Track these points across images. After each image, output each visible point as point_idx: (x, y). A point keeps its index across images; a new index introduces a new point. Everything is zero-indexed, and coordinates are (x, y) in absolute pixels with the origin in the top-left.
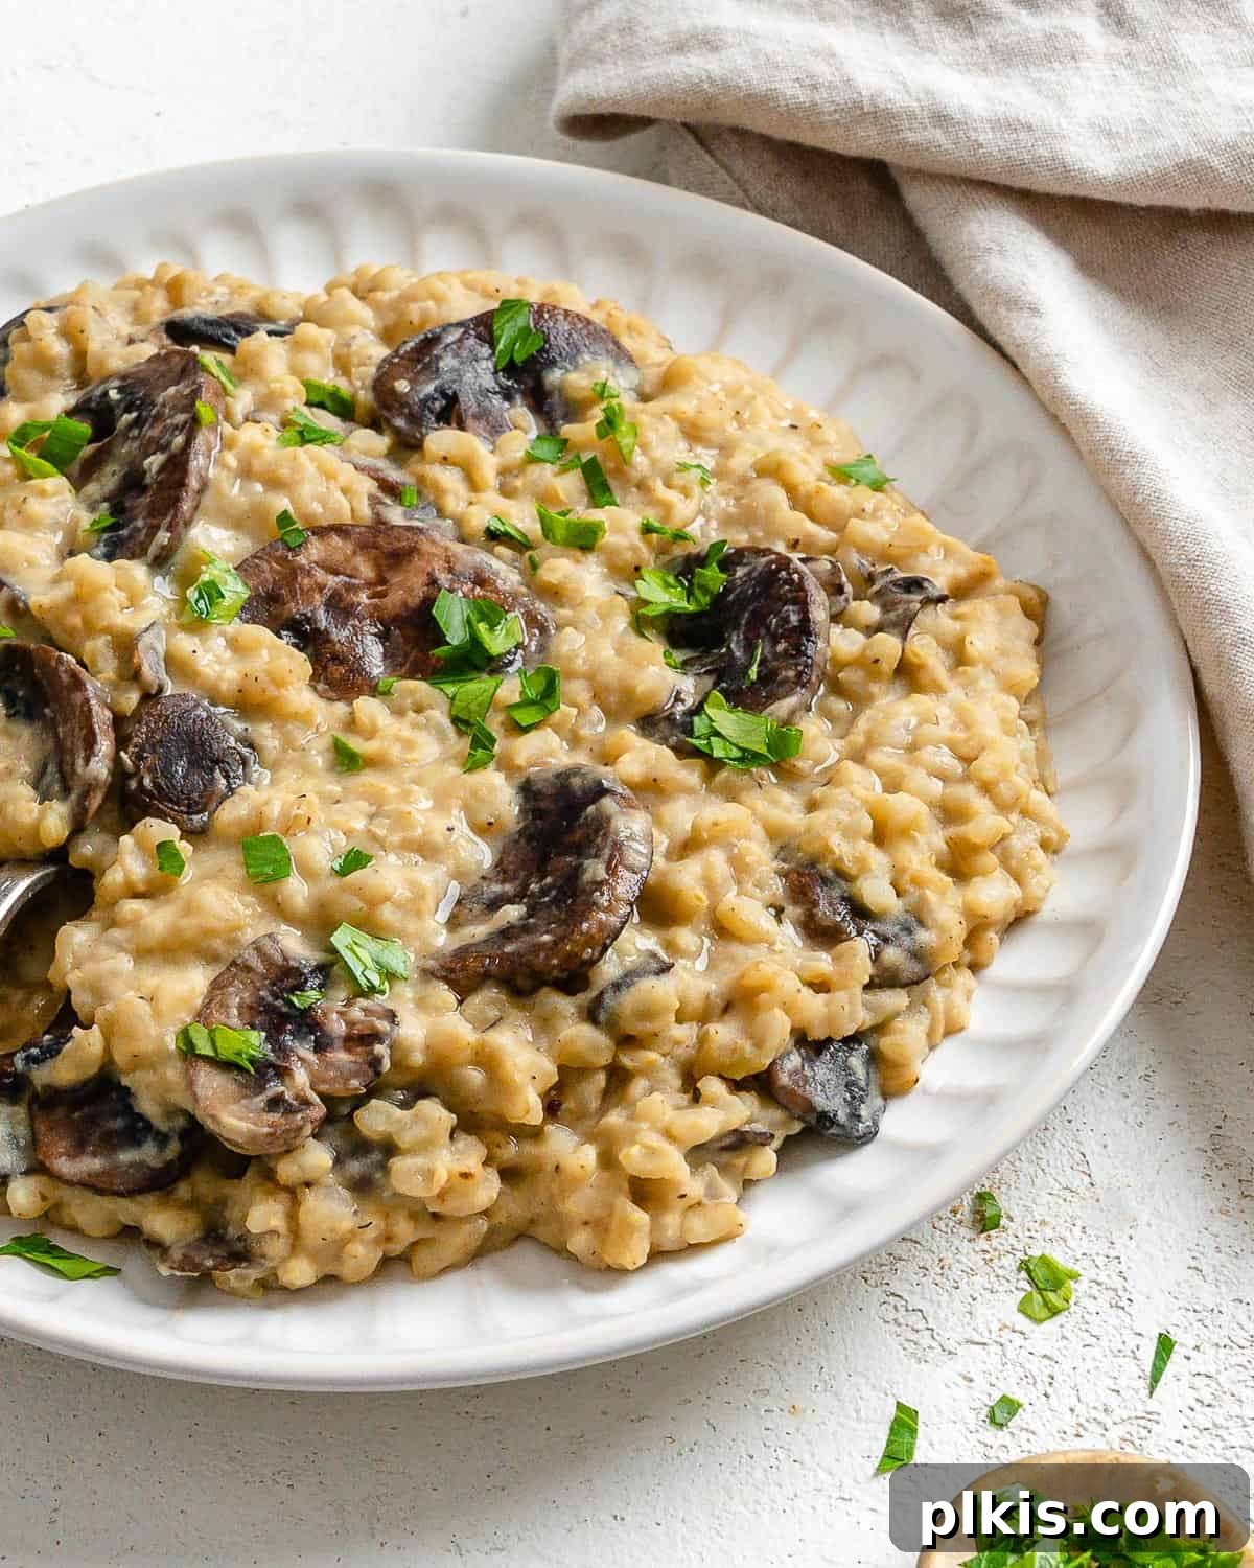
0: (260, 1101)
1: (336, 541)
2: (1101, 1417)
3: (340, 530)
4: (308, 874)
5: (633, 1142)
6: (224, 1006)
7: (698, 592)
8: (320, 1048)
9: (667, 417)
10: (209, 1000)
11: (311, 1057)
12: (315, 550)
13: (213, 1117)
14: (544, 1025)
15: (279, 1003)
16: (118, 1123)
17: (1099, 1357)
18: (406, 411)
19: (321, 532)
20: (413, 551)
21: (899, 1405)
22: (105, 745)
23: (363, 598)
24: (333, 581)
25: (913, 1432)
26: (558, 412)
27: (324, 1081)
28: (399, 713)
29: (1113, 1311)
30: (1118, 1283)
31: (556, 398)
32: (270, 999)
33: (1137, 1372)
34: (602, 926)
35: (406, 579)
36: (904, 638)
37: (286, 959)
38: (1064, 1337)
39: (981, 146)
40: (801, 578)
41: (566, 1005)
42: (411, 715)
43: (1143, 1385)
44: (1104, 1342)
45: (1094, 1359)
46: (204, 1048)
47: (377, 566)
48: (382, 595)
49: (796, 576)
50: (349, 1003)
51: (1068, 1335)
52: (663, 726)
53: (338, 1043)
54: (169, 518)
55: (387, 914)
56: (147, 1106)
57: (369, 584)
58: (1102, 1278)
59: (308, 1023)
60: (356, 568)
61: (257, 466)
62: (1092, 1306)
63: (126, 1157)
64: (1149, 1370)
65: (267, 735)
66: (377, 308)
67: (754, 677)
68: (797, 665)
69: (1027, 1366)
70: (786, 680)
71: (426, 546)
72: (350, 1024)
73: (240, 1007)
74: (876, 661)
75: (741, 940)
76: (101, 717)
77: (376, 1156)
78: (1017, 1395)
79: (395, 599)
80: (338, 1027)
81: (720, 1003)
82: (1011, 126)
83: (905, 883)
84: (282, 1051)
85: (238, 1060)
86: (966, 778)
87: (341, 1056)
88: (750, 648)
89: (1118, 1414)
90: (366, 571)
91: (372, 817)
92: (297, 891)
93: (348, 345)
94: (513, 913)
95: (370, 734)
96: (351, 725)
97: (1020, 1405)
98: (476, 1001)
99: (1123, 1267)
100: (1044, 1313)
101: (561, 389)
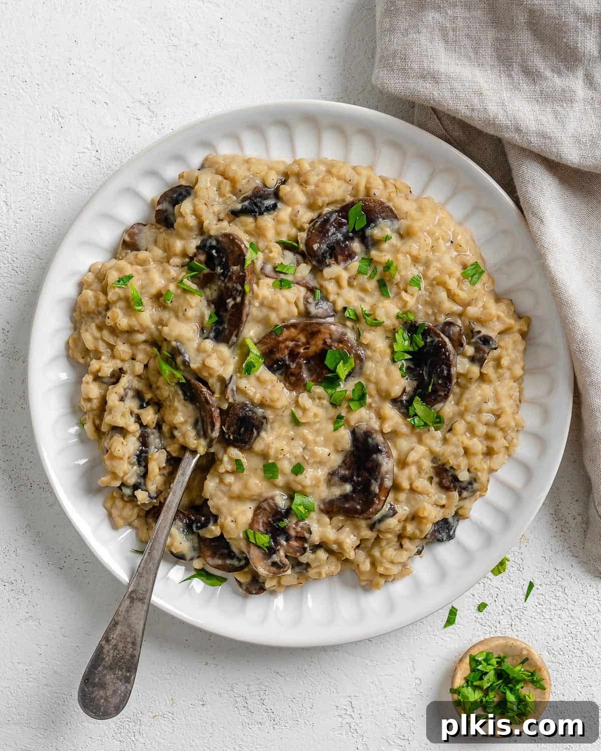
0: (269, 562)
1: (293, 330)
2: (510, 608)
3: (294, 326)
4: (284, 474)
5: (381, 566)
6: (258, 522)
7: (414, 344)
8: (287, 540)
9: (408, 256)
10: (253, 519)
11: (285, 543)
12: (286, 333)
13: (256, 567)
14: (357, 528)
15: (275, 524)
16: (226, 551)
17: (512, 587)
18: (317, 258)
19: (287, 327)
20: (319, 332)
21: (452, 607)
22: (218, 425)
23: (302, 351)
24: (291, 344)
25: (455, 614)
26: (370, 243)
27: (289, 553)
28: (313, 398)
29: (517, 572)
30: (520, 562)
31: (369, 239)
32: (272, 522)
33: (522, 593)
34: (376, 509)
35: (316, 342)
36: (481, 366)
37: (277, 506)
38: (502, 581)
39: (531, 142)
40: (449, 355)
41: (363, 523)
42: (317, 401)
43: (523, 597)
44: (514, 583)
45: (510, 589)
46: (252, 540)
47: (306, 337)
48: (307, 348)
49: (447, 353)
50: (297, 524)
51: (504, 580)
52: (399, 404)
53: (293, 539)
54: (236, 332)
55: (308, 490)
56: (235, 549)
57: (304, 344)
58: (516, 560)
59: (284, 532)
60: (299, 339)
61: (266, 303)
62: (511, 569)
63: (228, 562)
64: (526, 593)
65: (270, 414)
66: (306, 194)
67: (430, 390)
68: (445, 391)
69: (491, 591)
70: (440, 395)
71: (323, 330)
72: (297, 532)
73: (263, 522)
74: (471, 379)
75: (419, 493)
76: (216, 413)
77: (304, 566)
78: (487, 602)
79: (313, 349)
80: (293, 533)
81: (410, 517)
82: (543, 136)
83: (472, 470)
84: (277, 543)
85: (262, 546)
86: (495, 425)
87: (294, 543)
88: (430, 377)
89: (516, 607)
90: (303, 339)
91: (304, 449)
92: (280, 480)
93: (296, 216)
94: (348, 488)
95: (304, 410)
96: (297, 403)
97: (487, 605)
98: (335, 519)
99: (522, 556)
100: (498, 573)
101: (372, 236)
